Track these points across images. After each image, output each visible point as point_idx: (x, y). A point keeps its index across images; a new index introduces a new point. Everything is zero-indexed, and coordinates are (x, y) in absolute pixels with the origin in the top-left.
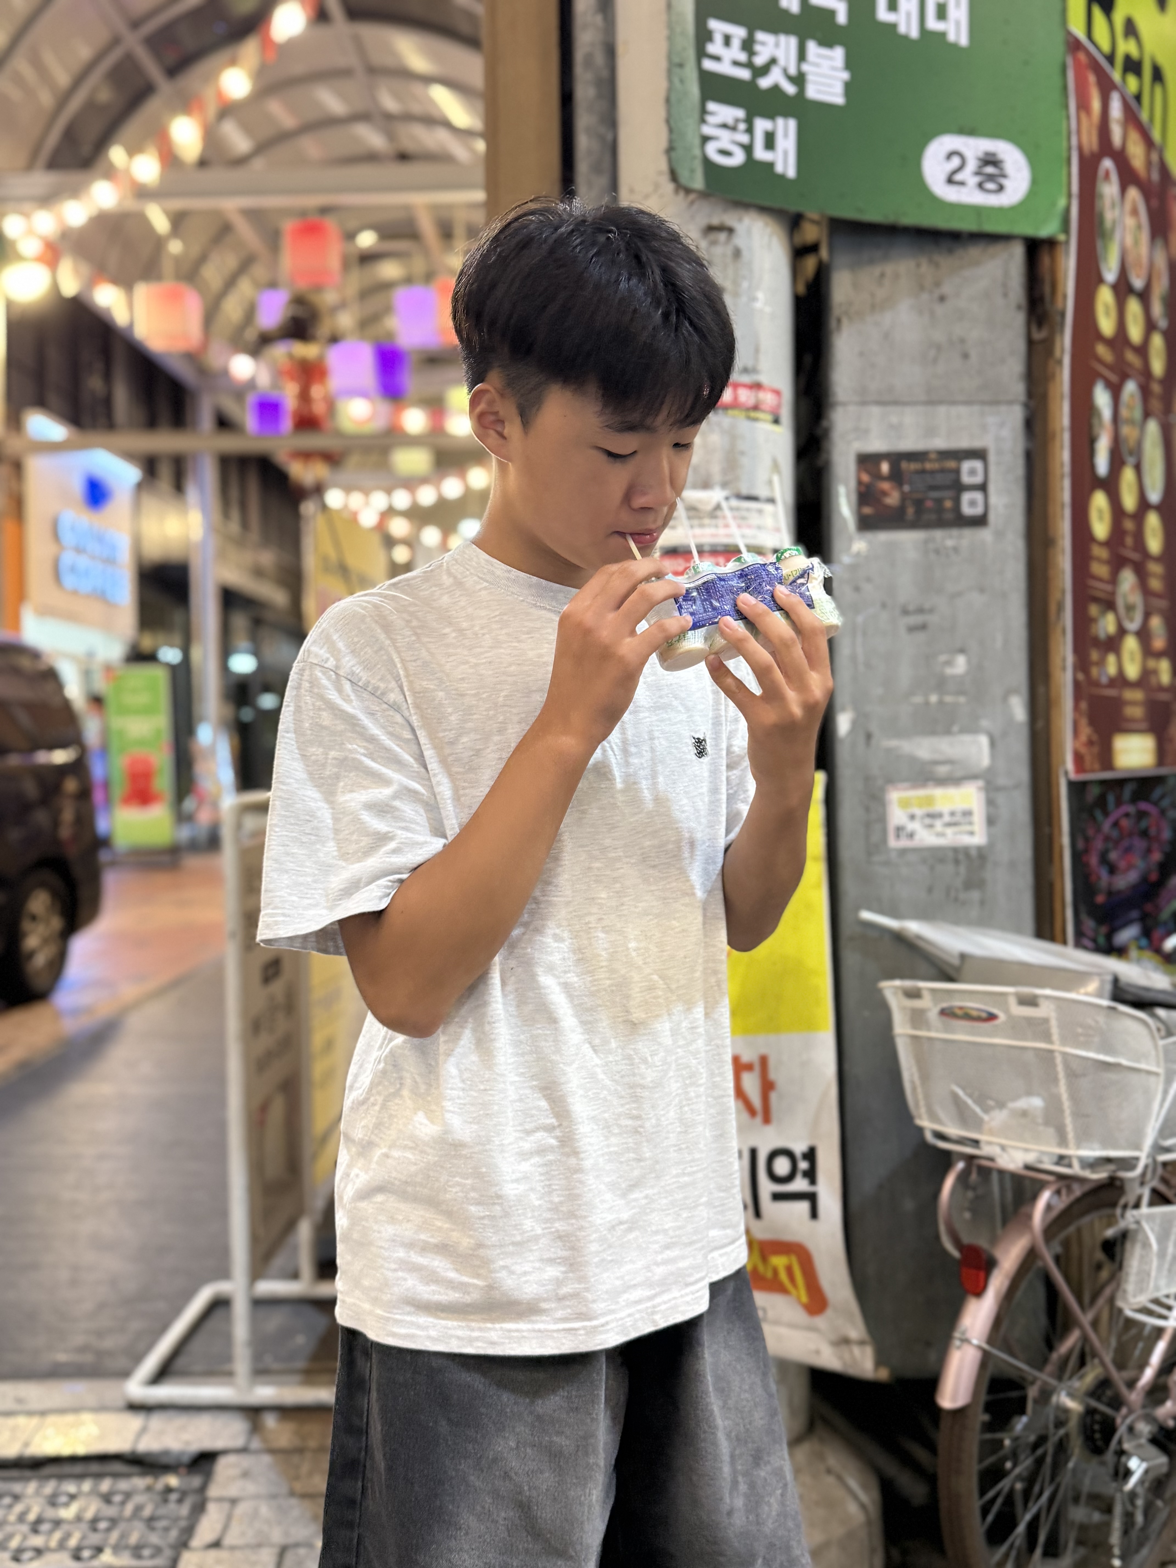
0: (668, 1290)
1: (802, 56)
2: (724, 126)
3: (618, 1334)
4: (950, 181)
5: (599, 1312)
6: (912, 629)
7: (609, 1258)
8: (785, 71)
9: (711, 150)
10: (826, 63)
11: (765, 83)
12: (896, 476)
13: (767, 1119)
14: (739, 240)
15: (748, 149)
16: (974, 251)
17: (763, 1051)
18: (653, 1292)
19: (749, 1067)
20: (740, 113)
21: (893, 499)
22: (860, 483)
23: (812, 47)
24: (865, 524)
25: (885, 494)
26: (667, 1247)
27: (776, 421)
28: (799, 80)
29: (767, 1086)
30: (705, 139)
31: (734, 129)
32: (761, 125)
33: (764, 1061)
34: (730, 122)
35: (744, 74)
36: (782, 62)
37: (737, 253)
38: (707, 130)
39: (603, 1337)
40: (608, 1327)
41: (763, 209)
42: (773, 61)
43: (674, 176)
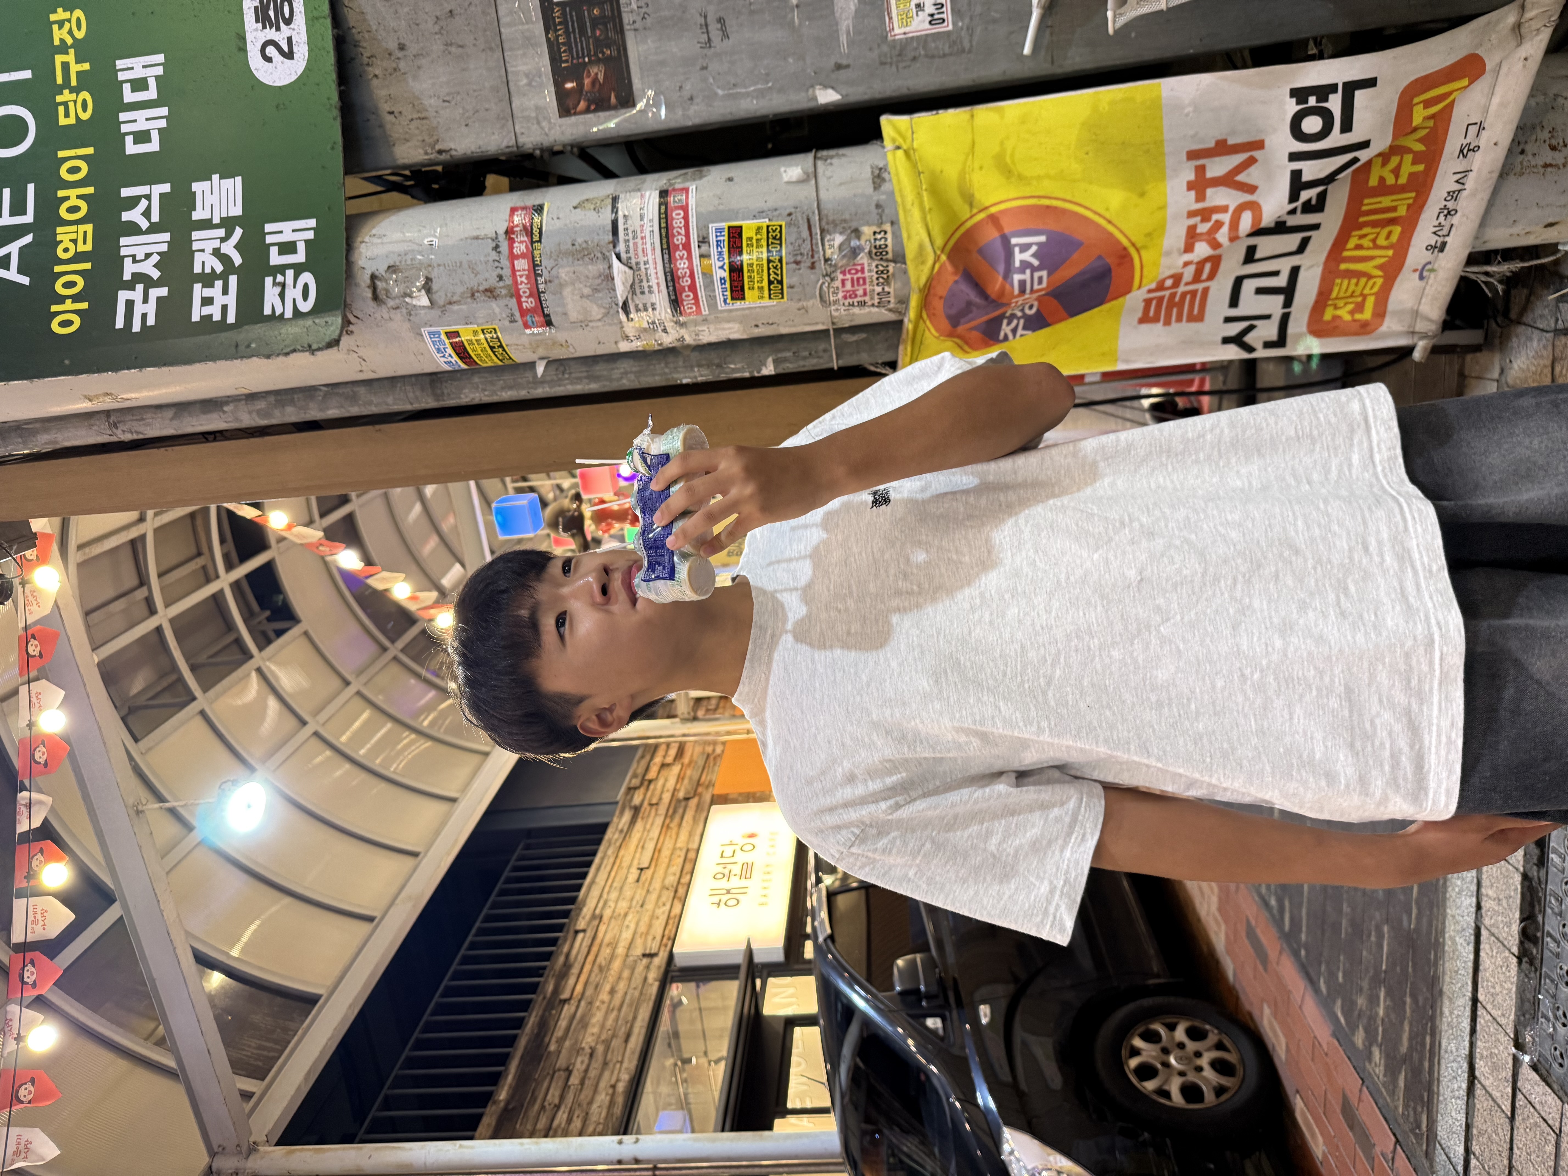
0: (1409, 551)
1: (207, 224)
2: (282, 295)
3: (1450, 611)
4: (289, 55)
5: (1426, 632)
6: (725, 35)
7: (1373, 618)
8: (223, 240)
9: (305, 307)
10: (210, 199)
11: (237, 260)
12: (576, 73)
13: (1259, 145)
14: (381, 268)
15: (299, 269)
16: (351, 18)
17: (1184, 157)
18: (1409, 570)
19: (1201, 170)
20: (269, 280)
21: (598, 72)
22: (587, 111)
23: (197, 215)
24: (627, 101)
25: (595, 81)
26: (1366, 549)
27: (539, 209)
28: (228, 224)
29: (1222, 148)
30: (296, 312)
31: (283, 285)
32: (275, 259)
33: (1193, 155)
34: (278, 290)
35: (233, 280)
36: (216, 244)
37: (392, 269)
38: (289, 314)
39: (1451, 627)
40: (1443, 622)
41: (349, 247)
42: (216, 252)
43: (335, 343)
